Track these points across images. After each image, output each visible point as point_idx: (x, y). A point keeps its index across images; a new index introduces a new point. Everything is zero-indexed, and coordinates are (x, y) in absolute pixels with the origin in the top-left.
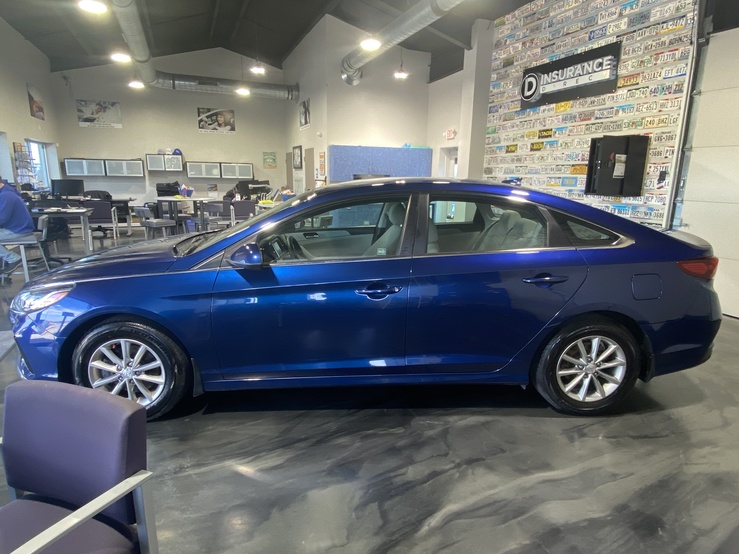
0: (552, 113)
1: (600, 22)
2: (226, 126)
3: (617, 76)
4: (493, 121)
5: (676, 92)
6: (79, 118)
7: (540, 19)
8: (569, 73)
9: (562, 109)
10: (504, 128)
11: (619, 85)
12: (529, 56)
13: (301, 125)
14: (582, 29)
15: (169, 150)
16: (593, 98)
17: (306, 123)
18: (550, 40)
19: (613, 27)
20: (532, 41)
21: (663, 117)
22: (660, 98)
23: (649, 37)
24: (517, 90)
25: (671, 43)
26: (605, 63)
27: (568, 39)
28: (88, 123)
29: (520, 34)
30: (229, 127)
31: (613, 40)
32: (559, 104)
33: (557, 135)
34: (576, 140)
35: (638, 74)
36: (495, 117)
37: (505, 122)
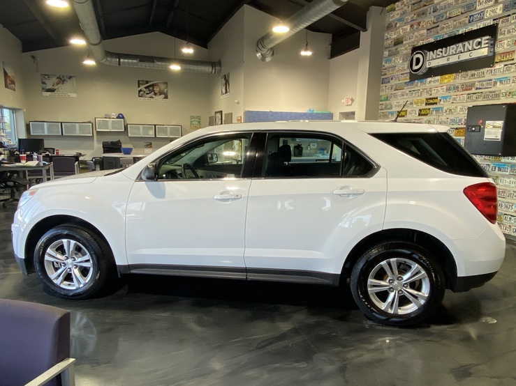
0: (437, 84)
1: (478, 8)
2: (160, 94)
3: (494, 53)
4: (385, 91)
6: (43, 89)
7: (426, 6)
8: (451, 51)
9: (446, 81)
10: (395, 96)
11: (496, 60)
12: (416, 36)
13: (222, 94)
14: (462, 13)
15: (114, 115)
16: (473, 72)
17: (226, 92)
18: (434, 23)
19: (490, 13)
20: (419, 24)
24: (406, 65)
26: (483, 42)
27: (451, 22)
28: (50, 93)
29: (409, 18)
30: (163, 96)
31: (492, 23)
32: (444, 76)
33: (442, 102)
34: (459, 107)
35: (514, 51)
36: (387, 87)
37: (396, 91)
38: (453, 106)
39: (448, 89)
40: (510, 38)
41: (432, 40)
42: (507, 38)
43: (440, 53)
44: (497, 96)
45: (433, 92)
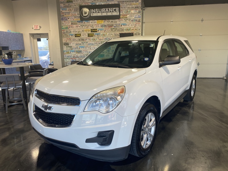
0: (96, 23)
3: (120, 14)
4: (65, 24)
5: (138, 22)
9: (100, 23)
10: (72, 27)
11: (121, 17)
12: (81, 1)
16: (112, 20)
21: (136, 28)
22: (134, 23)
23: (129, 5)
24: (77, 13)
25: (135, 8)
26: (117, 10)
31: (117, 3)
32: (99, 21)
33: (99, 31)
34: (108, 34)
35: (127, 15)
36: (66, 22)
37: (72, 25)
38: (105, 33)
39: (102, 26)
40: (125, 10)
41: (90, 4)
42: (124, 10)
43: (98, 11)
44: (123, 30)
45: (94, 26)
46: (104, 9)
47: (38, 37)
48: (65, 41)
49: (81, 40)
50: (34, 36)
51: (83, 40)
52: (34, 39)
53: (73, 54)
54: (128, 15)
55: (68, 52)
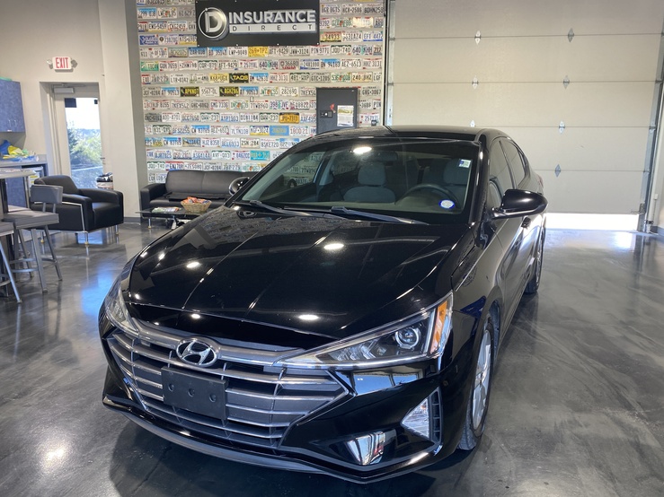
0: (244, 56)
3: (319, 30)
4: (150, 56)
5: (375, 54)
9: (257, 53)
10: (173, 65)
11: (321, 39)
16: (294, 48)
21: (367, 74)
22: (363, 57)
26: (309, 16)
32: (253, 48)
33: (256, 81)
34: (281, 88)
35: (340, 32)
36: (153, 51)
37: (172, 59)
38: (272, 87)
39: (263, 65)
40: (334, 17)
42: (331, 17)
43: (251, 18)
44: (327, 78)
45: (240, 65)
46: (271, 13)
47: (68, 95)
48: (149, 109)
49: (200, 105)
50: (56, 90)
51: (204, 105)
52: (54, 99)
53: (174, 149)
54: (344, 32)
55: (160, 143)
